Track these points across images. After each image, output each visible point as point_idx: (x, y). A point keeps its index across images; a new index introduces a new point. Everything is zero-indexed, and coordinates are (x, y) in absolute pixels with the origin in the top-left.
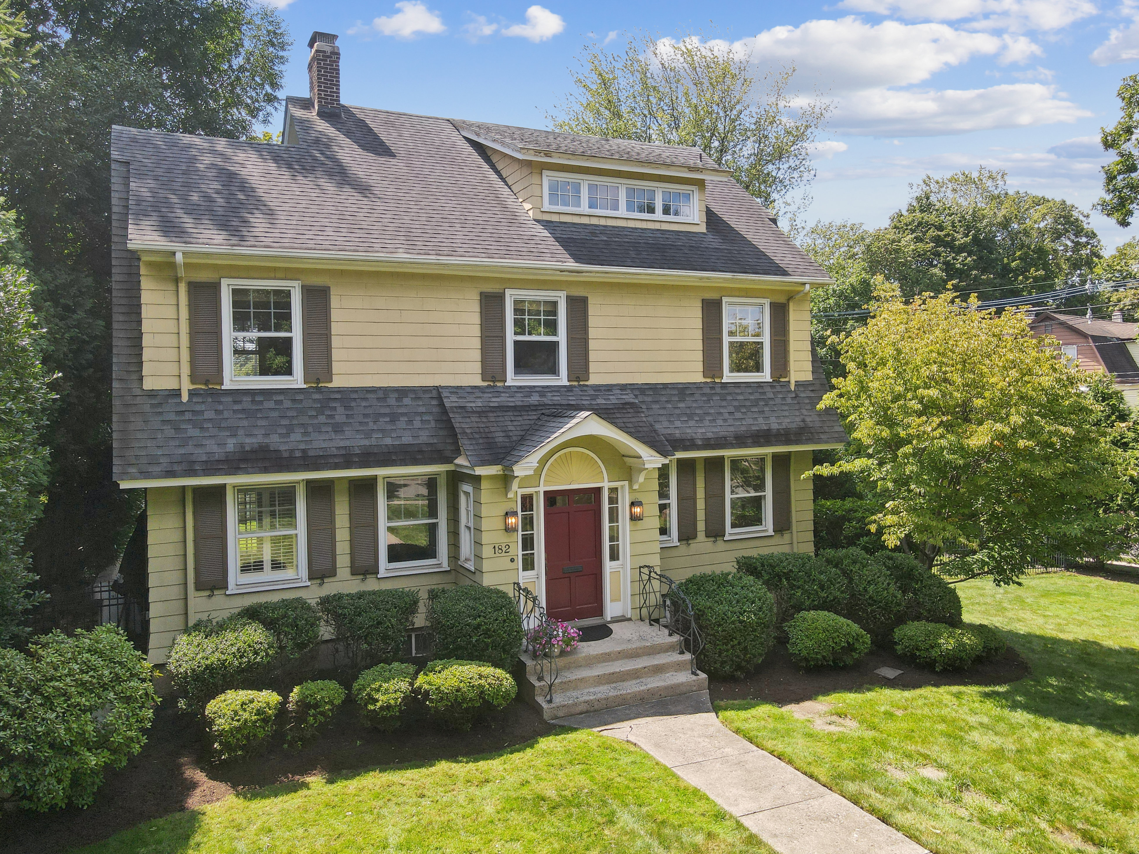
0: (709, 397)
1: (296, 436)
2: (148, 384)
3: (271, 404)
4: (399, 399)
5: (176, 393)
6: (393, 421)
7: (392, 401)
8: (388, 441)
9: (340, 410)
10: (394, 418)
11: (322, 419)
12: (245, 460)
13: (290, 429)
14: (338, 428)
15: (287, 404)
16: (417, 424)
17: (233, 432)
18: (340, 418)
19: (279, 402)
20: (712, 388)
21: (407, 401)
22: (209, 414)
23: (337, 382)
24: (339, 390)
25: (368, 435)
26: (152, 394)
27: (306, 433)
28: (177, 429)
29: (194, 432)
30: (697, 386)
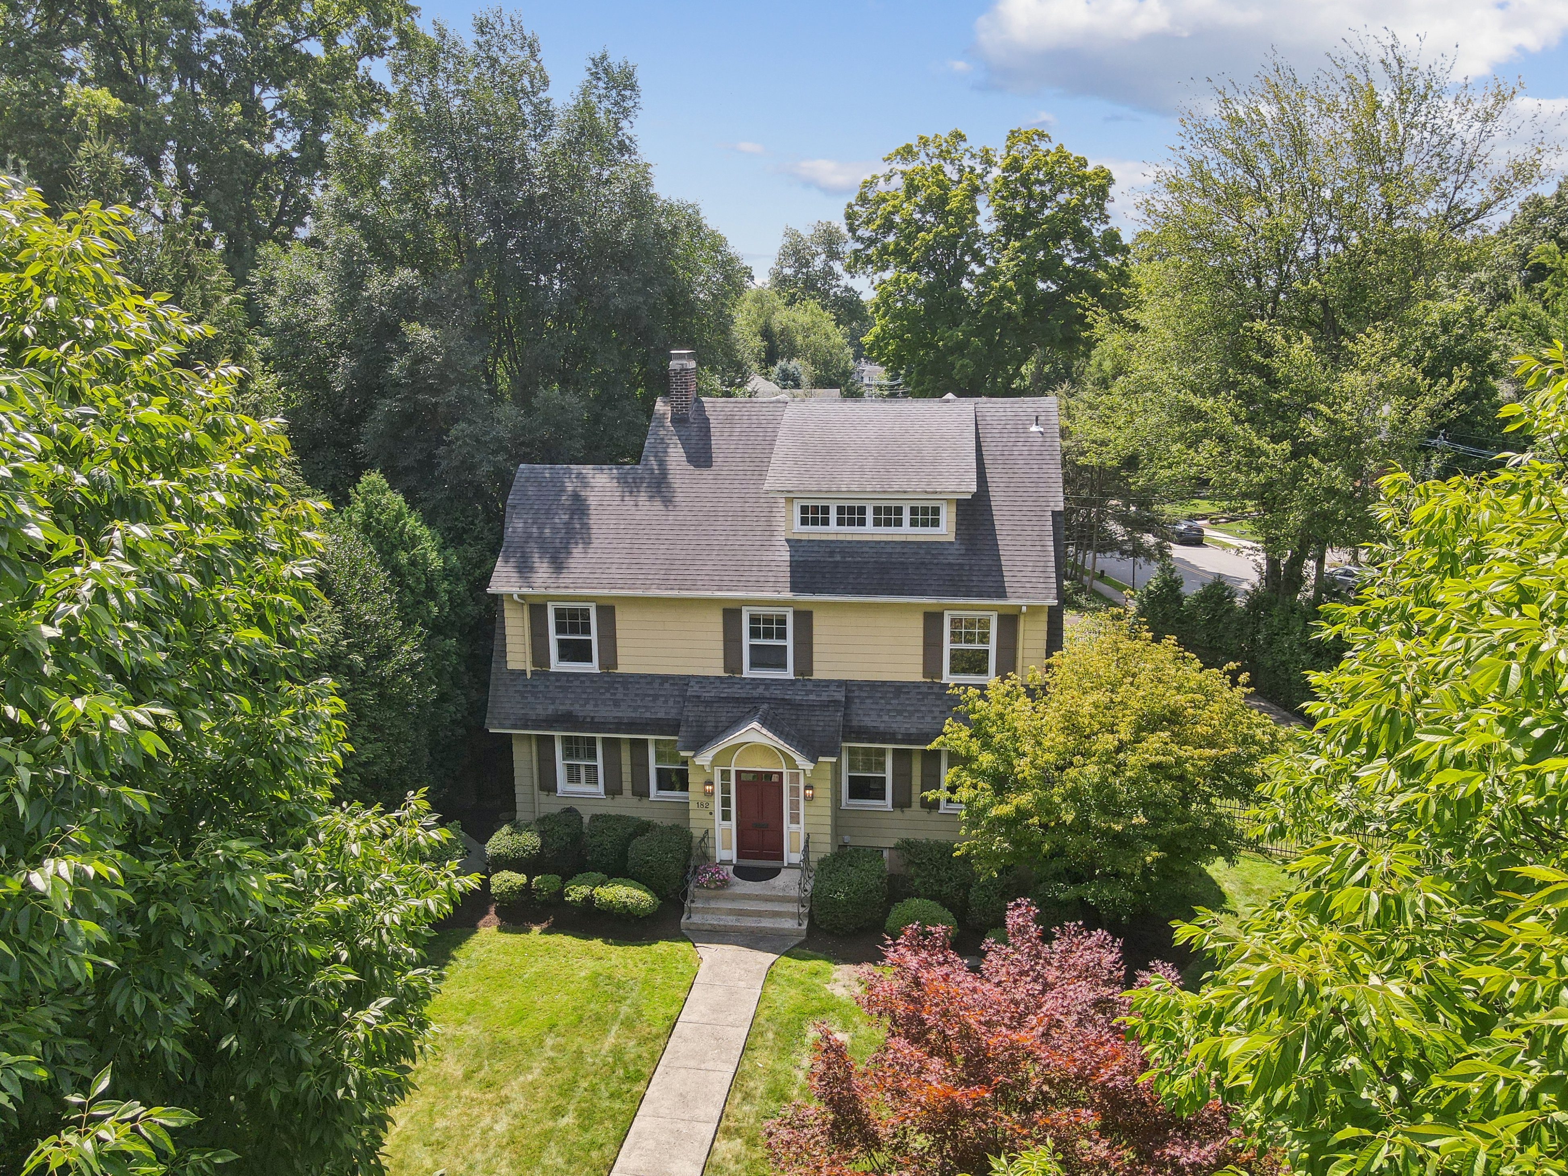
0: (925, 695)
1: (590, 707)
2: (510, 666)
3: (577, 683)
4: (661, 684)
5: (524, 672)
6: (654, 700)
7: (656, 685)
8: (648, 715)
9: (621, 690)
10: (655, 697)
11: (608, 695)
12: (557, 721)
13: (587, 701)
14: (616, 703)
15: (587, 684)
16: (671, 703)
17: (553, 700)
18: (619, 696)
19: (582, 682)
20: (930, 688)
21: (667, 686)
22: (541, 688)
23: (621, 669)
24: (621, 675)
25: (635, 709)
26: (512, 672)
27: (596, 705)
28: (523, 697)
29: (531, 699)
30: (915, 685)
